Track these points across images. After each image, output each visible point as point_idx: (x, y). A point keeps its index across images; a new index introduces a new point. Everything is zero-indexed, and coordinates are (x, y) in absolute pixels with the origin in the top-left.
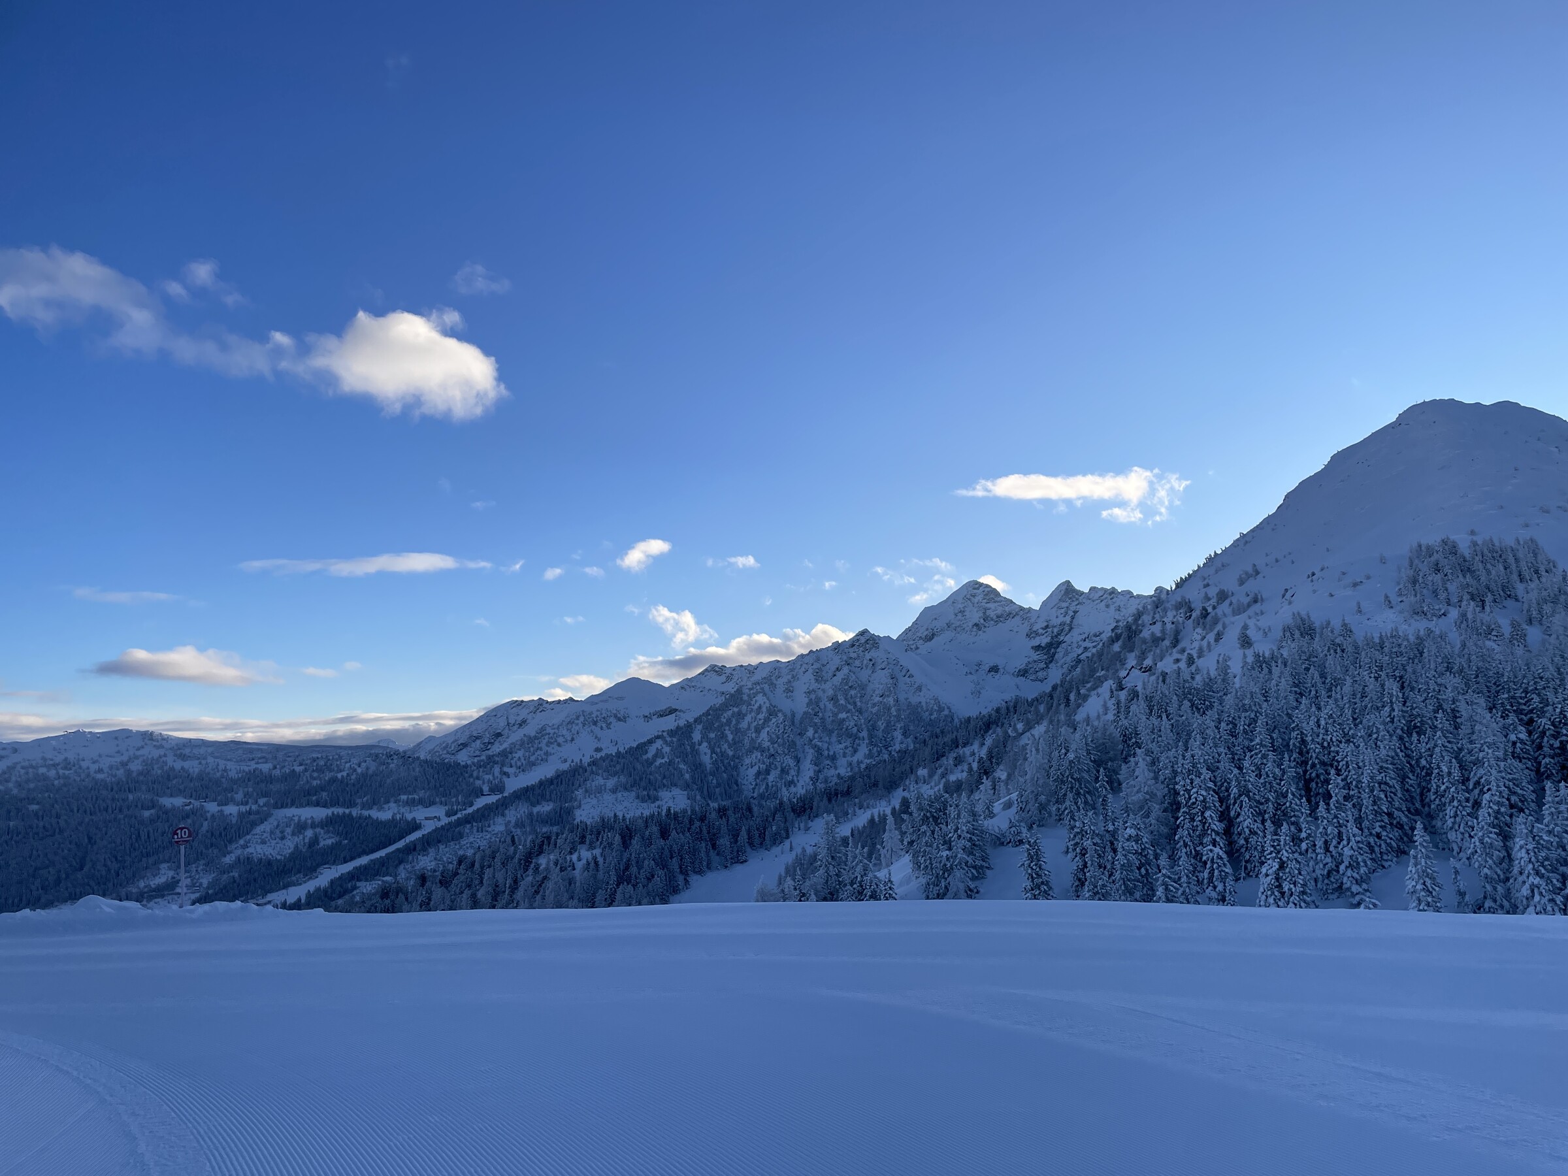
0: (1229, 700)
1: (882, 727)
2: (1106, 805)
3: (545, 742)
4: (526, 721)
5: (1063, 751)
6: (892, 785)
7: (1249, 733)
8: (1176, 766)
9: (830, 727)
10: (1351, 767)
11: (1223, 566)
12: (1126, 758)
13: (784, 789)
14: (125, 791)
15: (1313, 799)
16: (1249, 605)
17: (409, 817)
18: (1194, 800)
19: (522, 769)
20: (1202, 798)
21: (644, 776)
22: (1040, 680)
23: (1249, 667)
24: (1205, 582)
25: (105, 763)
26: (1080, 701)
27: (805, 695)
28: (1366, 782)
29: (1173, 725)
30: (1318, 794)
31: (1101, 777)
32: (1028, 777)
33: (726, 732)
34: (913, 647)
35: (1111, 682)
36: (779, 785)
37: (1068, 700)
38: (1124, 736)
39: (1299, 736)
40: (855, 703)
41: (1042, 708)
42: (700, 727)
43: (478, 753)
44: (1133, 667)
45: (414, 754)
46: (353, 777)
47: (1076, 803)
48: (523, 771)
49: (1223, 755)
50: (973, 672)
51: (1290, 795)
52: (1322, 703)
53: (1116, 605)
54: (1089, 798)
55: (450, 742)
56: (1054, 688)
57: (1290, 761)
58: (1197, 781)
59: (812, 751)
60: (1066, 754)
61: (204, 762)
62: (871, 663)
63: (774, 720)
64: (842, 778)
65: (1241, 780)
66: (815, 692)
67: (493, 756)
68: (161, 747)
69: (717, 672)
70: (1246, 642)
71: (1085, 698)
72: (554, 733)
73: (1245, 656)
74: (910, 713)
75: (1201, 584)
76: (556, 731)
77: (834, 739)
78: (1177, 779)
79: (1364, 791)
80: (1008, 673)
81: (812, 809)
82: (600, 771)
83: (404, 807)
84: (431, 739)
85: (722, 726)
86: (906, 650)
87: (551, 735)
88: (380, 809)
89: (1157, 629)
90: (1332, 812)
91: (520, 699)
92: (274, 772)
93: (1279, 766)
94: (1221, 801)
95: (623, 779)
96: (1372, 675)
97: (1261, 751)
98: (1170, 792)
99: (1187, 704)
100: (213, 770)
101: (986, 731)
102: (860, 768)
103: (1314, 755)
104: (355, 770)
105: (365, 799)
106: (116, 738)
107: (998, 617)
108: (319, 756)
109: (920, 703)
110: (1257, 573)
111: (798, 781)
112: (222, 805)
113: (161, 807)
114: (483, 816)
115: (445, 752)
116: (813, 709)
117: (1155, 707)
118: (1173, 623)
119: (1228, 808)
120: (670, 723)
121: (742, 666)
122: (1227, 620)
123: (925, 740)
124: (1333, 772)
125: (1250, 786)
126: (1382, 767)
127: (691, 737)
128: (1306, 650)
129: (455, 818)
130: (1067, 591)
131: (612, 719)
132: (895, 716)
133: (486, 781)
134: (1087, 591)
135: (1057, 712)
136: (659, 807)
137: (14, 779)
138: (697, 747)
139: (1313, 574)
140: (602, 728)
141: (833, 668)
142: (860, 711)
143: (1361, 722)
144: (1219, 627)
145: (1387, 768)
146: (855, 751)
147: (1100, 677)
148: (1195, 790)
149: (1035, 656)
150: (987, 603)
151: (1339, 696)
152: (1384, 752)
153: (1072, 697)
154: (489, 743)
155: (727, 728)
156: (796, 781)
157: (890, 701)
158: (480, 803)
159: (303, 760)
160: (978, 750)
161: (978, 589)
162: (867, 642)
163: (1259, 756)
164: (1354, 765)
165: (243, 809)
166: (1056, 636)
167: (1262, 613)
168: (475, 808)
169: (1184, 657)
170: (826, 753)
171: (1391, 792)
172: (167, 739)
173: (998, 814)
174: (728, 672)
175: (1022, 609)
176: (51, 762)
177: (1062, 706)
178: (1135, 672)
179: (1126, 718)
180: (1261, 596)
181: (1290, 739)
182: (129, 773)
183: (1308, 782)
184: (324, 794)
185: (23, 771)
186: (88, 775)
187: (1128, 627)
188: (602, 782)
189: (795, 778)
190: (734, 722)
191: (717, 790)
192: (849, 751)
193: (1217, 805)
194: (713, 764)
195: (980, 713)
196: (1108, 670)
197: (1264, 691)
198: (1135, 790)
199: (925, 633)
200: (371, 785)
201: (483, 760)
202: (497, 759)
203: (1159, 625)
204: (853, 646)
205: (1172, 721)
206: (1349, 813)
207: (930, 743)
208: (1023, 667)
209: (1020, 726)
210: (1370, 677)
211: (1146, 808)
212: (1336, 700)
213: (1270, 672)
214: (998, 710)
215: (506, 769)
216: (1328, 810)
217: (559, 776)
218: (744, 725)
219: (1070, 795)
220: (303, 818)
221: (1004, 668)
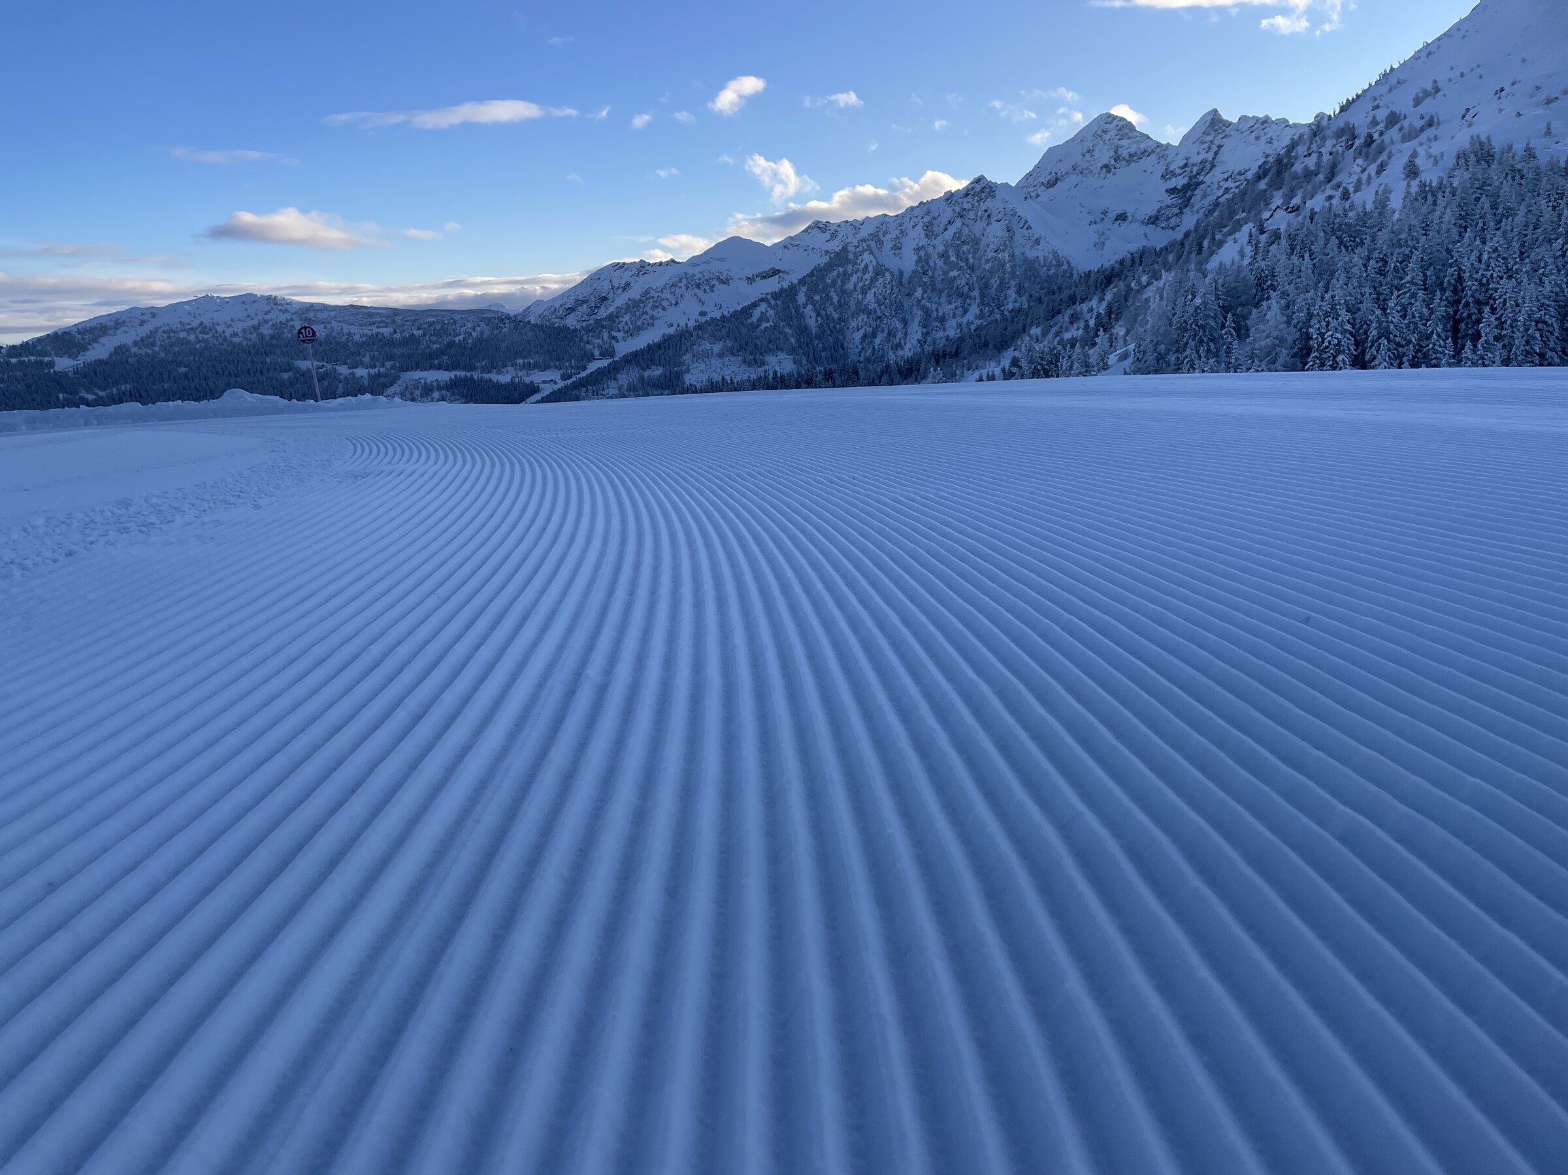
0: (1383, 236)
1: (995, 286)
2: (1230, 352)
3: (650, 305)
4: (629, 284)
5: (1190, 297)
6: (1002, 346)
7: (1400, 272)
8: (1312, 308)
9: (940, 286)
10: (1508, 304)
11: (1399, 83)
12: (1258, 303)
13: (891, 353)
14: (262, 355)
15: (1459, 341)
16: (1422, 130)
17: (527, 380)
18: (1327, 344)
19: (630, 333)
20: (1336, 341)
21: (750, 340)
22: (1172, 228)
23: (1412, 198)
24: (1375, 104)
25: (238, 327)
26: (1214, 248)
27: (914, 252)
28: (1523, 320)
29: (1314, 265)
30: (1466, 335)
31: (1228, 323)
32: (1148, 326)
33: (832, 294)
34: (1033, 194)
35: (1251, 225)
36: (886, 348)
37: (1200, 247)
38: (1260, 279)
39: (1456, 273)
40: (967, 259)
41: (1171, 258)
42: (804, 289)
43: (585, 317)
44: (1278, 207)
45: (524, 318)
46: (470, 341)
47: (1198, 352)
48: (631, 335)
49: (1367, 295)
50: (1098, 221)
51: (1434, 336)
52: (1489, 236)
53: (1269, 136)
54: (1212, 346)
55: (558, 306)
56: (1187, 235)
57: (1441, 299)
58: (1334, 323)
59: (920, 312)
60: (1192, 300)
61: (329, 326)
62: (987, 214)
63: (881, 280)
64: (951, 340)
65: (1383, 322)
66: (925, 248)
67: (600, 320)
68: (286, 311)
69: (820, 228)
70: (1412, 171)
71: (1220, 244)
72: (658, 297)
73: (1409, 186)
74: (1026, 269)
75: (1370, 106)
76: (660, 294)
77: (943, 299)
78: (1312, 323)
79: (1518, 330)
80: (1136, 220)
81: (919, 371)
82: (706, 336)
83: (521, 371)
84: (539, 302)
85: (827, 287)
86: (1026, 198)
87: (655, 299)
88: (499, 373)
89: (1311, 162)
90: (1479, 353)
91: (622, 261)
92: (395, 335)
93: (1428, 306)
94: (1357, 344)
95: (729, 344)
96: (1550, 204)
97: (1410, 290)
98: (1301, 336)
99: (1334, 241)
100: (338, 334)
101: (1107, 286)
102: (970, 329)
103: (1469, 293)
104: (471, 334)
105: (484, 362)
106: (244, 303)
107: (1131, 156)
108: (435, 320)
109: (1038, 257)
110: (1437, 90)
111: (905, 344)
112: (353, 368)
113: (298, 370)
114: (597, 379)
115: (554, 316)
116: (922, 268)
117: (1298, 247)
118: (1331, 154)
119: (1363, 352)
120: (772, 285)
121: (847, 222)
122: (1394, 149)
123: (1040, 298)
124: (1487, 309)
125: (1392, 327)
126: (1543, 305)
127: (795, 299)
128: (1480, 177)
129: (571, 381)
130: (1214, 123)
131: (715, 282)
132: (1009, 273)
133: (596, 345)
134: (1235, 120)
135: (1188, 260)
136: (765, 371)
137: (158, 343)
138: (802, 310)
139: (1502, 90)
140: (705, 291)
141: (945, 221)
142: (972, 269)
143: (1528, 257)
144: (1384, 157)
145: (1548, 306)
146: (965, 312)
147: (1239, 219)
148: (1330, 333)
149: (1169, 200)
150: (1120, 139)
151: (1509, 228)
152: (1548, 287)
153: (1206, 244)
154: (595, 307)
155: (832, 290)
156: (903, 344)
157: (1005, 256)
158: (593, 367)
159: (420, 324)
160: (1097, 306)
161: (1111, 123)
162: (982, 190)
163: (1408, 295)
164: (1512, 302)
165: (373, 371)
166: (1195, 176)
167: (1436, 138)
168: (588, 372)
169: (1338, 194)
170: (935, 314)
171: (1549, 331)
172: (290, 303)
173: (1112, 366)
174: (833, 228)
175: (1159, 145)
176: (189, 327)
177: (1194, 254)
178: (1281, 213)
179: (1264, 259)
180: (1438, 120)
181: (1445, 277)
182: (261, 336)
183: (1457, 323)
184: (445, 358)
185: (165, 336)
186: (225, 339)
187: (1279, 160)
188: (709, 346)
189: (902, 341)
190: (839, 283)
191: (823, 354)
192: (959, 311)
193: (1352, 348)
194: (818, 327)
195: (1102, 266)
196: (1249, 212)
197: (1424, 225)
198: (1264, 334)
199: (1047, 179)
200: (488, 350)
201: (591, 325)
202: (604, 323)
203: (1314, 156)
204: (967, 195)
205: (1315, 261)
206: (1498, 353)
207: (1046, 299)
208: (1153, 214)
209: (1144, 279)
210: (1548, 206)
211: (1274, 353)
212: (1505, 232)
213: (1435, 203)
214: (1122, 262)
215: (614, 334)
216: (1474, 352)
217: (666, 340)
218: (850, 286)
219: (1192, 343)
220: (428, 381)
221: (1133, 215)
